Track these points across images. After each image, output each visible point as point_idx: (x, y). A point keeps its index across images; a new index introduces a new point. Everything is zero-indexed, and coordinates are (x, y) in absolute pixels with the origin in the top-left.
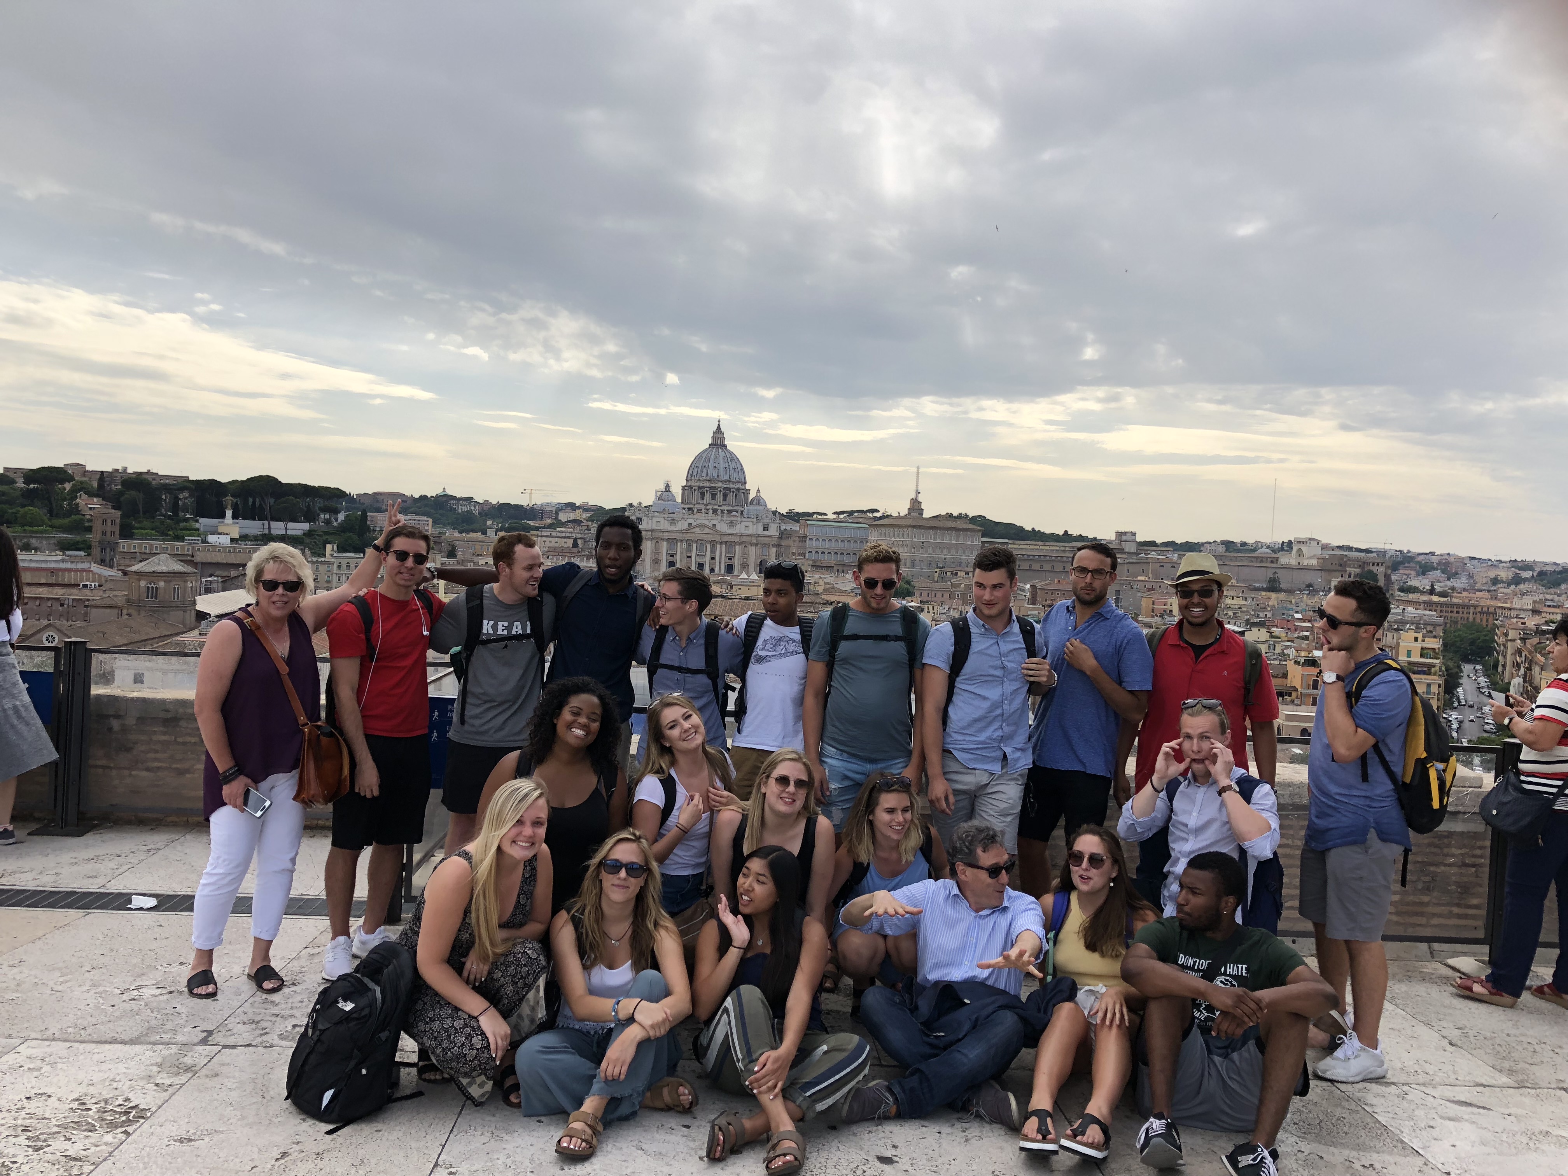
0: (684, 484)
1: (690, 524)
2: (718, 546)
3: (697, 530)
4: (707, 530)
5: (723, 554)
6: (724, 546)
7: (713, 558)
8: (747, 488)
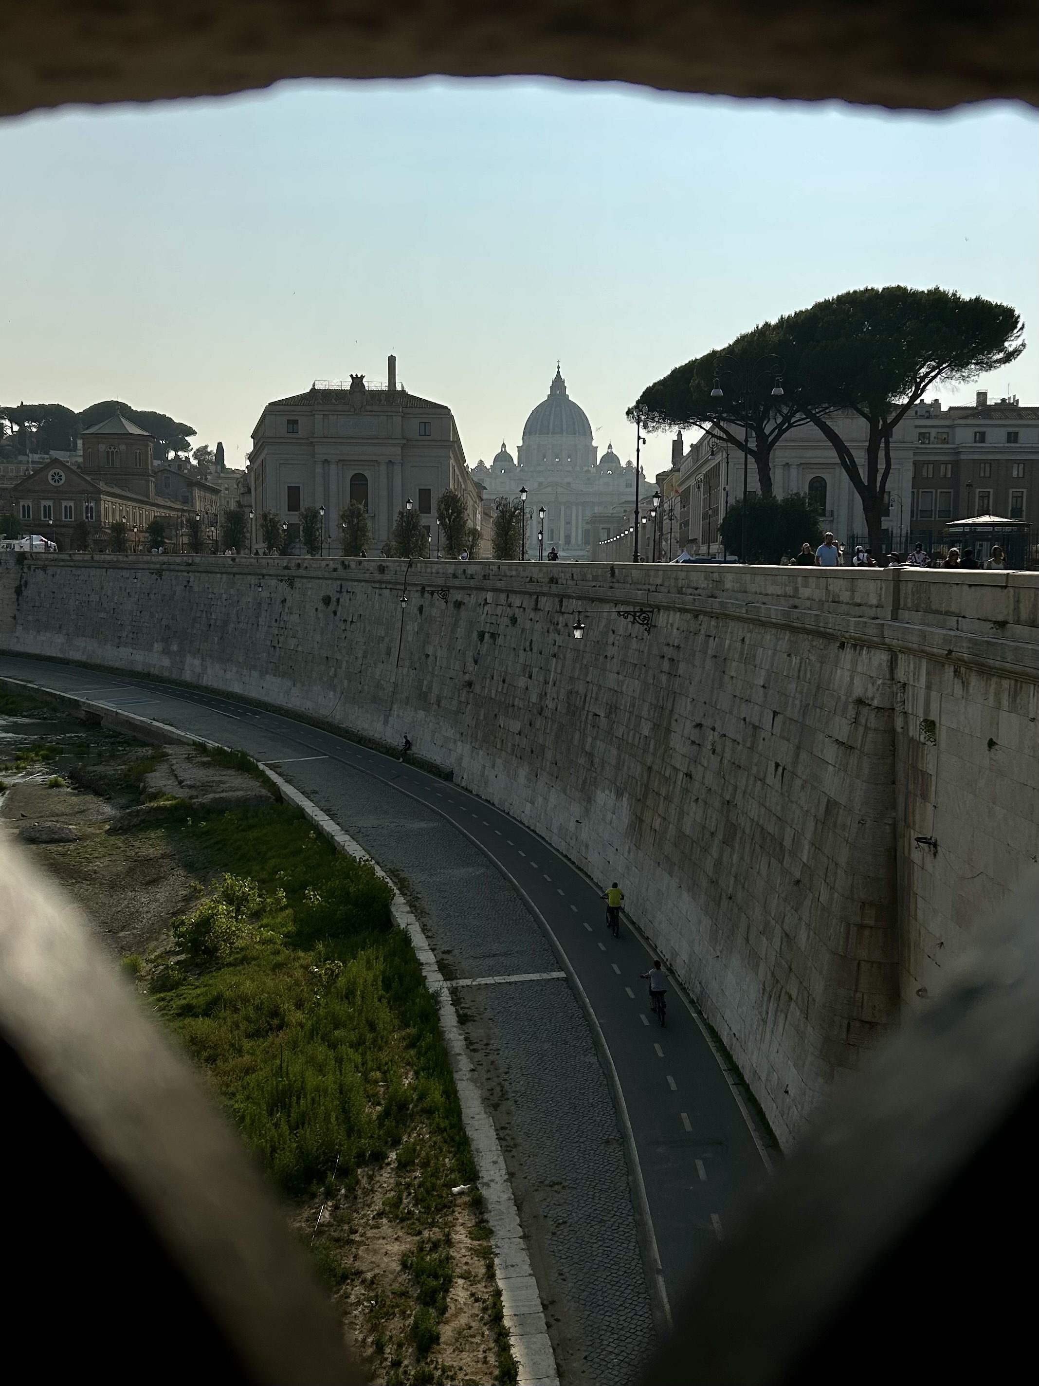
0: (521, 444)
1: (540, 484)
2: (574, 508)
3: (550, 489)
4: (559, 490)
5: (580, 518)
6: (580, 508)
7: (568, 523)
8: (594, 444)
